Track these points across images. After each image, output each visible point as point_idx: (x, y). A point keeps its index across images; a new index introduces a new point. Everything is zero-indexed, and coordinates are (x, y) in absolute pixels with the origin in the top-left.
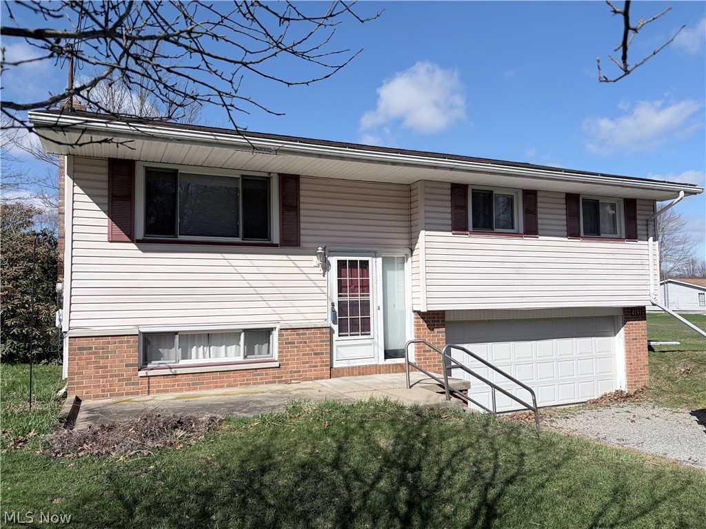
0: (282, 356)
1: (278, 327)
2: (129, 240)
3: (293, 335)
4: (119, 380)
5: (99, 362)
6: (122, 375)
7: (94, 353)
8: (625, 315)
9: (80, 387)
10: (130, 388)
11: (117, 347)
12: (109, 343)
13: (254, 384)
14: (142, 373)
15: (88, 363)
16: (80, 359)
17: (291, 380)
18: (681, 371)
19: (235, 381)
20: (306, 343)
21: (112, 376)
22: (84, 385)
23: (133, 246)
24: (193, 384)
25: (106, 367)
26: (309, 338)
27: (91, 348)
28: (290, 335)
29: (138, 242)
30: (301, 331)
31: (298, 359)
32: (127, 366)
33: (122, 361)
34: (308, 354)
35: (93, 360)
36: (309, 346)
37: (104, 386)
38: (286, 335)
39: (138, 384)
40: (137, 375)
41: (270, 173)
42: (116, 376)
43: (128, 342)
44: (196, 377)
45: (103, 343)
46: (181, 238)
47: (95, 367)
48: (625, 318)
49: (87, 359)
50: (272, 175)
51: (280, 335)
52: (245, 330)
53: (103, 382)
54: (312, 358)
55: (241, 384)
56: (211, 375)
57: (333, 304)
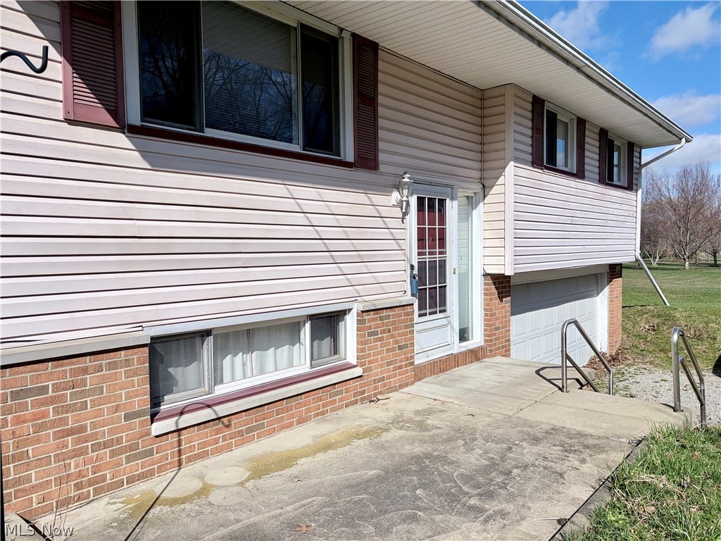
0: (364, 357)
1: (356, 308)
2: (113, 124)
3: (376, 319)
4: (113, 454)
5: (63, 421)
6: (119, 441)
7: (52, 401)
8: (611, 272)
9: (24, 490)
10: (138, 466)
11: (104, 379)
12: (85, 371)
13: (332, 410)
14: (158, 427)
15: (39, 428)
16: (18, 421)
17: (375, 395)
18: (645, 328)
19: (309, 411)
20: (389, 331)
21: (96, 448)
22: (34, 482)
23: (121, 139)
24: (249, 430)
25: (82, 429)
26: (394, 323)
27: (44, 390)
28: (374, 320)
29: (132, 130)
30: (385, 313)
31: (382, 359)
32: (127, 417)
33: (117, 409)
34: (393, 350)
35: (51, 417)
36: (393, 336)
37: (80, 475)
38: (370, 320)
39: (150, 453)
40: (149, 434)
41: (341, 30)
42: (105, 445)
43: (127, 362)
44: (252, 416)
45: (74, 373)
46: (210, 133)
47: (57, 436)
48: (611, 275)
49: (36, 417)
50: (344, 34)
51: (359, 322)
52: (312, 317)
53: (77, 466)
54: (395, 356)
55: (316, 415)
56: (274, 408)
57: (412, 267)
